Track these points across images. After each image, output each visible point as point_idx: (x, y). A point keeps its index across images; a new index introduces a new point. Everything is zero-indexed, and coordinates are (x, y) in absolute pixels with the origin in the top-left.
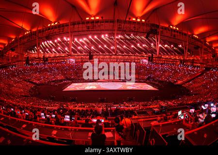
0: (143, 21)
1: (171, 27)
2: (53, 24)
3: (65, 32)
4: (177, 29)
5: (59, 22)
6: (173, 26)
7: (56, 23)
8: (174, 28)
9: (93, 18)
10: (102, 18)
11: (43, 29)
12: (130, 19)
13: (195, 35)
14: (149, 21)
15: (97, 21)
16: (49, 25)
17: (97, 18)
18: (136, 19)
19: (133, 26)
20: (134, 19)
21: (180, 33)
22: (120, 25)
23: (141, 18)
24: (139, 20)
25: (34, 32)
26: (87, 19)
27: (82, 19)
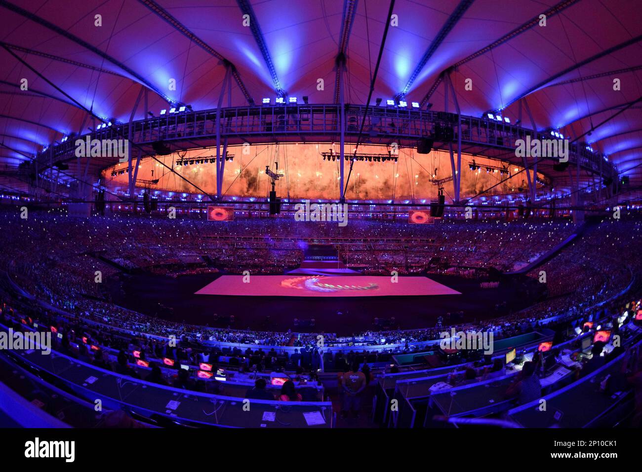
0: (416, 105)
1: (491, 116)
2: (173, 110)
3: (204, 134)
4: (507, 120)
5: (189, 107)
6: (495, 113)
7: (182, 109)
8: (499, 118)
9: (280, 100)
10: (305, 99)
11: (146, 121)
12: (379, 101)
13: (555, 131)
14: (430, 106)
15: (293, 109)
16: (163, 112)
17: (293, 100)
18: (397, 103)
19: (389, 120)
20: (391, 102)
21: (514, 130)
22: (352, 120)
23: (410, 97)
24: (403, 104)
25: (121, 125)
26: (266, 101)
27: (251, 101)
